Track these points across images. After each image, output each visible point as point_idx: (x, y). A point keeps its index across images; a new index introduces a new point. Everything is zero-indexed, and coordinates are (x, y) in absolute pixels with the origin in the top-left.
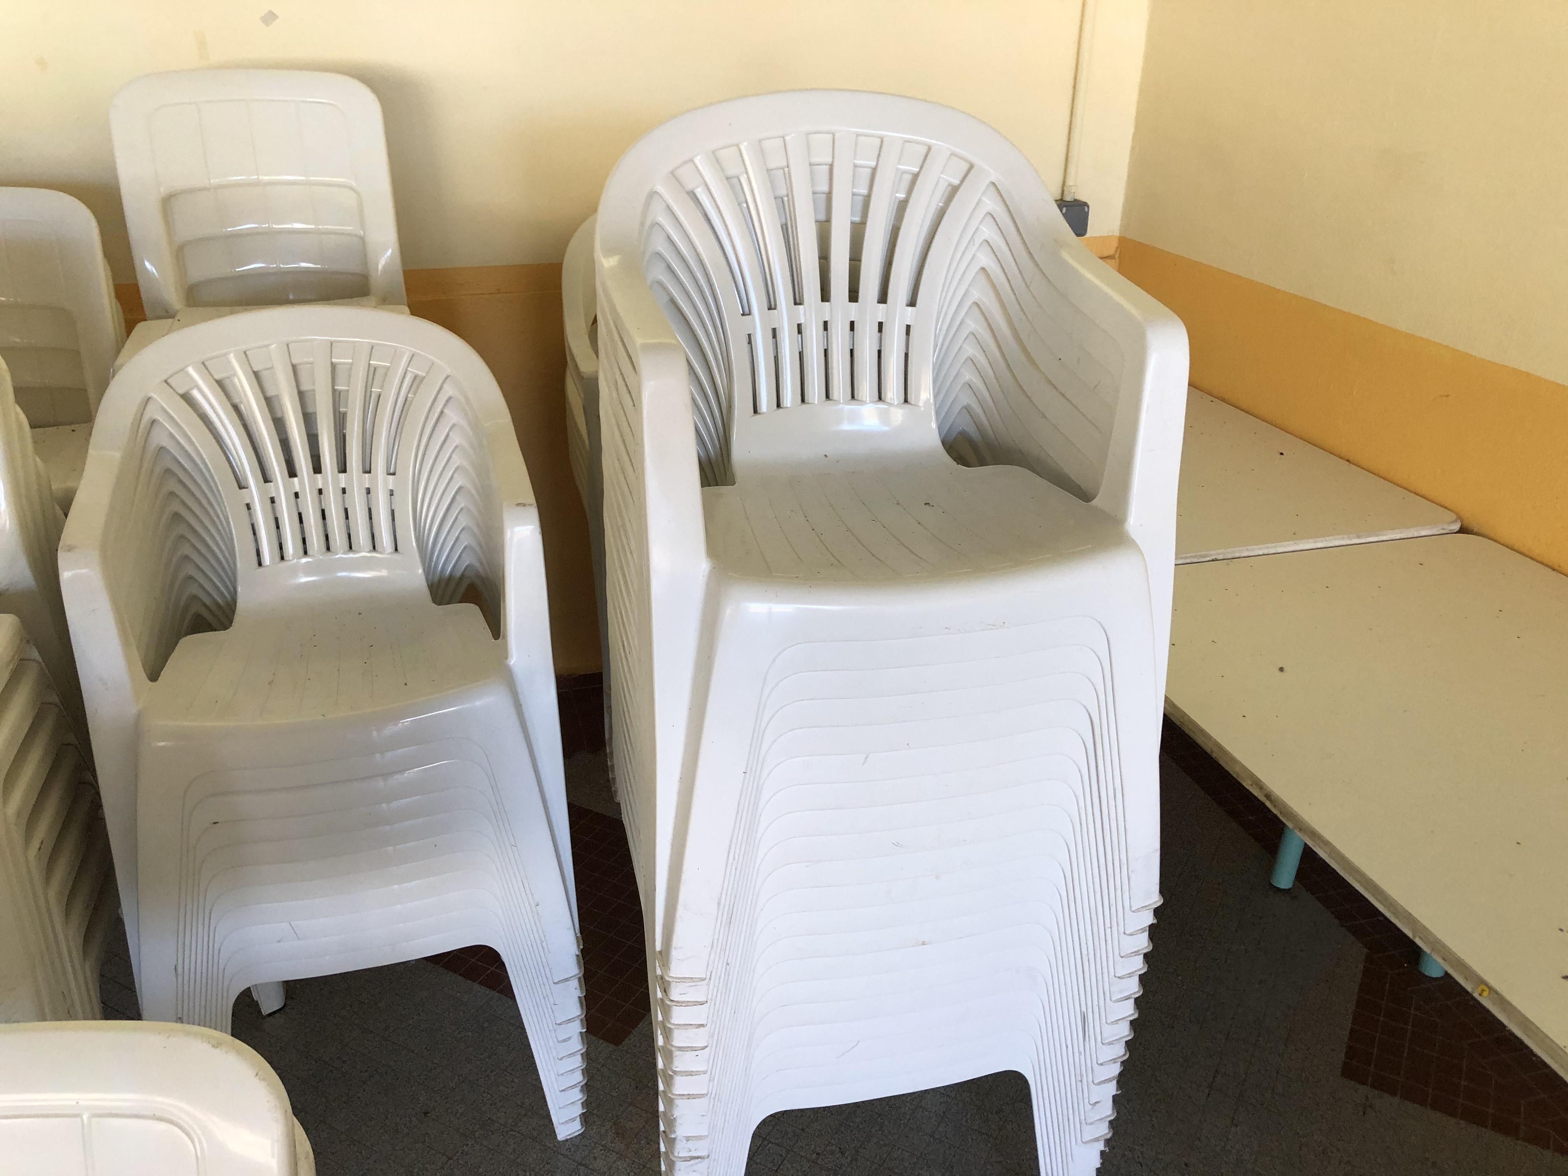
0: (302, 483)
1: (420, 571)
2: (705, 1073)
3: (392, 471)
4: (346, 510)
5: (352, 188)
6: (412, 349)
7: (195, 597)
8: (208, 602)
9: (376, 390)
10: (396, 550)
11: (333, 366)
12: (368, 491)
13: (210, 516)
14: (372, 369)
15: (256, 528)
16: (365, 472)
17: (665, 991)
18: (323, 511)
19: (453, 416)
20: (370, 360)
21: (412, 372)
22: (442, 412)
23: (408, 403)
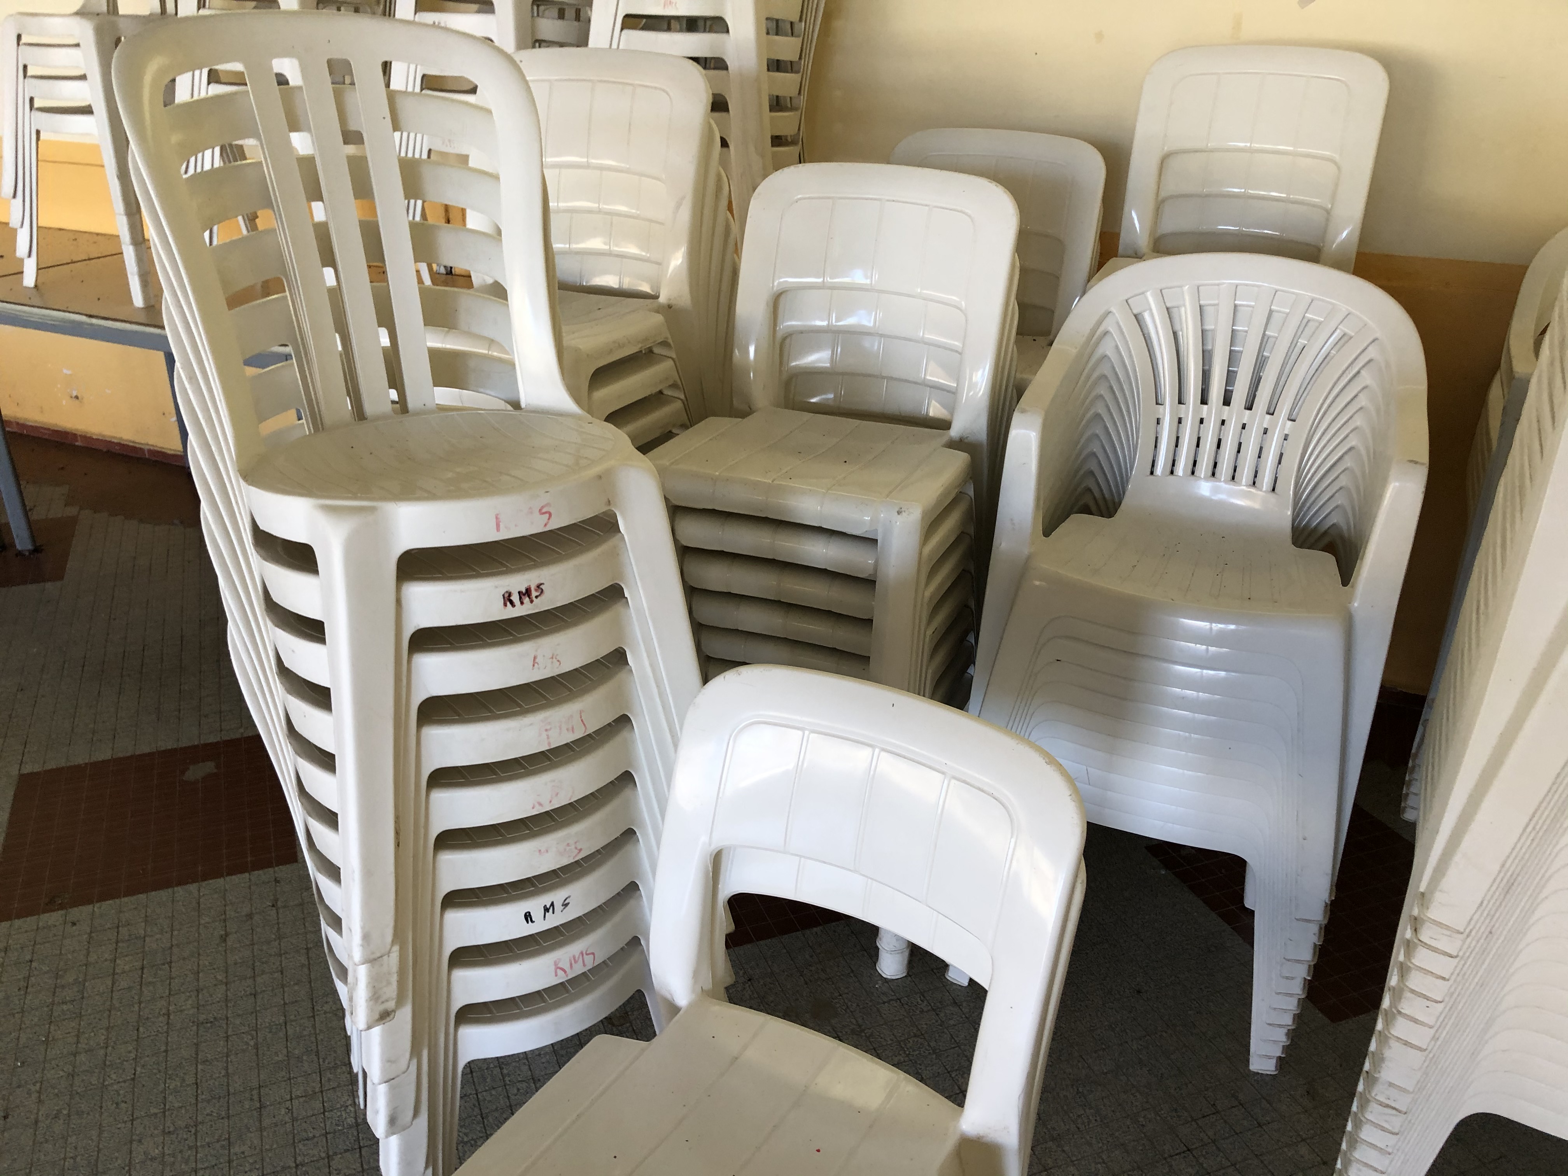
0: (1209, 412)
1: (1289, 513)
2: (1431, 1027)
3: (1293, 418)
4: (1240, 444)
5: (1335, 163)
6: (1350, 308)
7: (1089, 490)
8: (1097, 494)
9: (1302, 341)
10: (1273, 490)
11: (1271, 312)
12: (1266, 431)
13: (1124, 420)
14: (1305, 321)
15: (1159, 441)
16: (1268, 413)
17: (1416, 930)
18: (1219, 441)
19: (1366, 378)
20: (1306, 313)
21: (1341, 330)
22: (1358, 372)
23: (1328, 358)
